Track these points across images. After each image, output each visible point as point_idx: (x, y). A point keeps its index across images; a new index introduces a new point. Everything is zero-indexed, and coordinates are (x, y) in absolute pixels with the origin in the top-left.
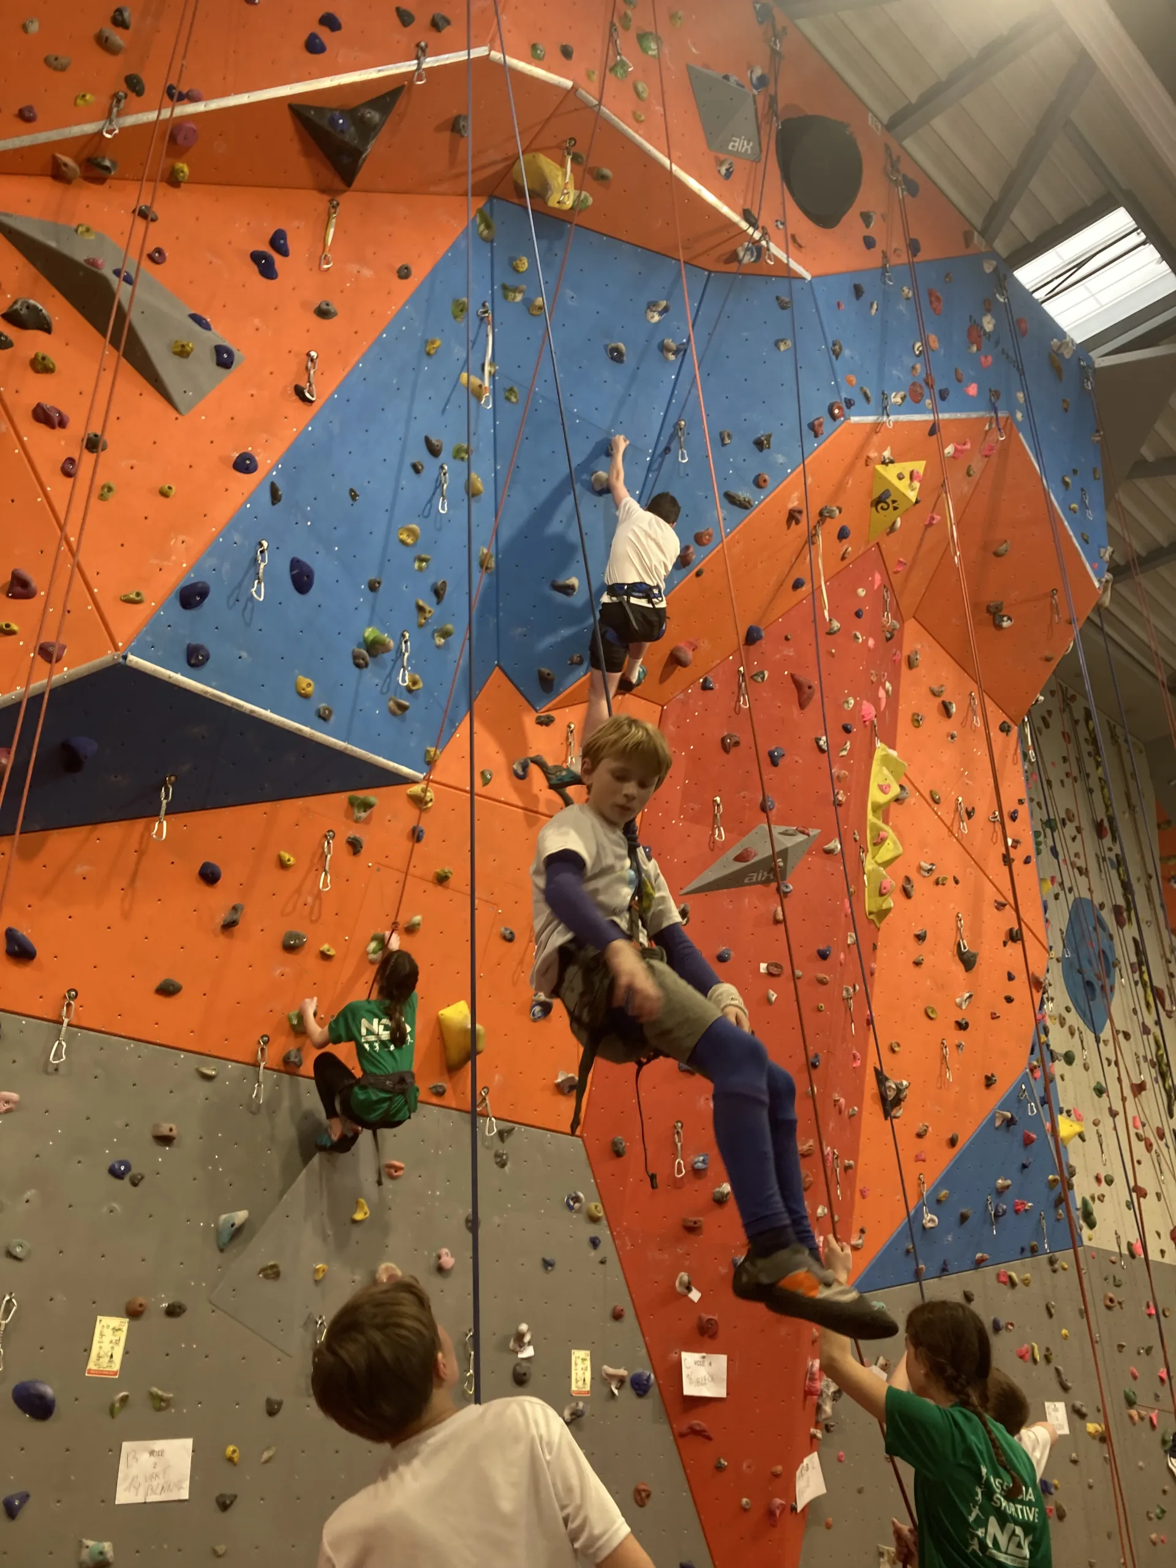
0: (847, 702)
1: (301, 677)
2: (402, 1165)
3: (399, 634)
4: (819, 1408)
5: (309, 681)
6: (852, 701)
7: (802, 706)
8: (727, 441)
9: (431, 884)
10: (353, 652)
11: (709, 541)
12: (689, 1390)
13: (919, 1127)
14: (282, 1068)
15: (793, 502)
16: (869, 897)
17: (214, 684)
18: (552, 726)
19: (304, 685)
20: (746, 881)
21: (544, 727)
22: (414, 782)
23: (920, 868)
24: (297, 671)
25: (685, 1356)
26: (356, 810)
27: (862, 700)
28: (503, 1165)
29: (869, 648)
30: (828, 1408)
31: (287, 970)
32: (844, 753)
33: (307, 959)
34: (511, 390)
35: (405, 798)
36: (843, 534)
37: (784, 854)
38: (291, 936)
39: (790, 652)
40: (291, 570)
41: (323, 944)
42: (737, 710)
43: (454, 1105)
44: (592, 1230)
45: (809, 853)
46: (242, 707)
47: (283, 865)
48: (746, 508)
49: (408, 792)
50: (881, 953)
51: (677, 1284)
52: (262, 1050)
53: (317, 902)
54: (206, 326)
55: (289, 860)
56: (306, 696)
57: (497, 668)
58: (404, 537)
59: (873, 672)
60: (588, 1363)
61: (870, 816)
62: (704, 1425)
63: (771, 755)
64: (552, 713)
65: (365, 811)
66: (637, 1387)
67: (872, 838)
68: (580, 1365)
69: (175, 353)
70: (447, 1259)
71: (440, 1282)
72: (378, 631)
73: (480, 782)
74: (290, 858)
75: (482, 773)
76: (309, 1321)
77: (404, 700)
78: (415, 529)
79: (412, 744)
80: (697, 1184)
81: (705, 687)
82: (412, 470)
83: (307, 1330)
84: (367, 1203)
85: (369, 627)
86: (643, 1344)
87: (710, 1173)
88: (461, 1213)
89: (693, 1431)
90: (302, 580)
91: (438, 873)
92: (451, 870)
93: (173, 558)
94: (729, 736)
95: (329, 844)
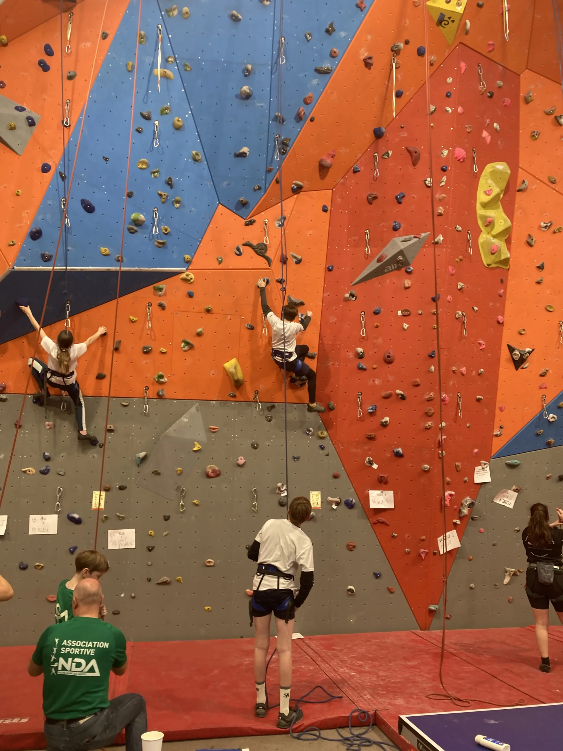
0: (442, 153)
1: (102, 248)
2: (217, 427)
3: (152, 211)
4: (460, 512)
5: (106, 248)
6: (445, 152)
7: (414, 164)
8: (309, 38)
9: (204, 314)
10: (127, 227)
11: (312, 101)
12: (372, 506)
13: (543, 370)
14: (157, 397)
15: (363, 55)
16: (485, 256)
17: (59, 265)
18: (254, 224)
19: (103, 251)
20: (386, 271)
21: (250, 226)
22: (181, 273)
23: (540, 227)
24: (99, 246)
25: (371, 492)
26: (157, 292)
27: (454, 148)
28: (270, 421)
29: (460, 114)
30: (465, 511)
31: (148, 361)
32: (443, 184)
33: (155, 355)
34: (185, 65)
35: (180, 280)
36: (421, 53)
37: (401, 252)
38: (145, 348)
39: (404, 134)
40: (82, 205)
41: (160, 348)
42: (375, 179)
43: (242, 400)
44: (321, 442)
45: (424, 247)
46: (76, 269)
47: (133, 322)
48: (329, 73)
49: (180, 278)
50: (511, 282)
51: (366, 462)
52: (146, 392)
53: (152, 332)
54: (23, 109)
55: (133, 319)
56: (107, 255)
57: (220, 206)
58: (140, 166)
59: (467, 126)
60: (320, 496)
61: (480, 211)
62: (384, 520)
63: (396, 198)
64: (253, 218)
65: (161, 291)
66: (347, 505)
67: (483, 223)
68: (315, 497)
69: (10, 130)
70: (241, 461)
71: (239, 469)
72: (139, 214)
73: (217, 263)
74: (134, 318)
75: (217, 259)
76: (178, 489)
77: (161, 240)
78: (145, 161)
79: (175, 257)
80: (372, 419)
81: (355, 172)
82: (137, 133)
83: (178, 491)
84: (198, 443)
85: (133, 214)
86: (352, 487)
87: (378, 413)
88: (249, 442)
89: (379, 522)
90: (89, 208)
91: (205, 309)
92: (210, 306)
93: (24, 221)
94: (370, 195)
95: (149, 309)
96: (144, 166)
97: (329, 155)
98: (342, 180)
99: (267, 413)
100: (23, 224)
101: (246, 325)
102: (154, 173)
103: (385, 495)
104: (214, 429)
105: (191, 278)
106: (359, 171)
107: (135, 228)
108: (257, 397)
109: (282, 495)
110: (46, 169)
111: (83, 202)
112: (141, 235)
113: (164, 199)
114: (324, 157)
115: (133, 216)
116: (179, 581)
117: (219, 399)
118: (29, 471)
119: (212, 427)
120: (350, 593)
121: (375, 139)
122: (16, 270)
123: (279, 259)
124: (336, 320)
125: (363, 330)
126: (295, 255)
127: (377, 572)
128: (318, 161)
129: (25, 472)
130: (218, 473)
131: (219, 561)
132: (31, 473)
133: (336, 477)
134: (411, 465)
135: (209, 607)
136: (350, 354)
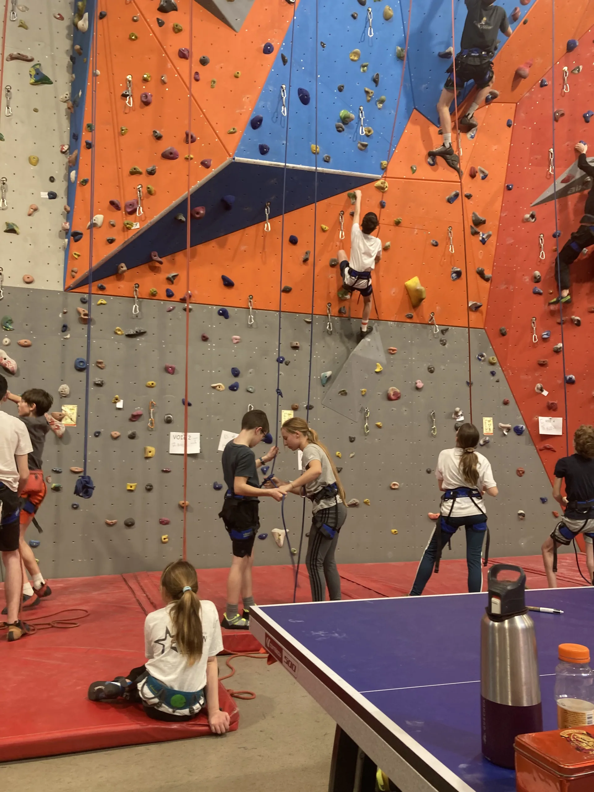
2: (396, 349)
3: (357, 109)
5: (317, 146)
9: (393, 227)
10: (336, 125)
11: (529, 1)
12: (542, 432)
14: (339, 315)
19: (314, 148)
25: (540, 418)
28: (444, 344)
31: (333, 275)
35: (374, 188)
38: (332, 261)
40: (299, 94)
42: (563, 94)
43: (418, 322)
44: (491, 368)
46: (287, 166)
47: (324, 231)
49: (375, 185)
51: (536, 388)
52: (329, 309)
53: (341, 244)
56: (317, 154)
57: (415, 111)
58: (352, 57)
60: (492, 422)
62: (551, 446)
63: (585, 116)
66: (517, 431)
68: (488, 423)
70: (420, 384)
71: (417, 393)
72: (347, 111)
73: (411, 172)
74: (327, 227)
75: (412, 168)
76: (362, 410)
77: (364, 141)
78: (357, 51)
79: (373, 162)
80: (545, 345)
81: (542, 85)
82: (352, 18)
83: (362, 413)
84: (381, 365)
85: (342, 110)
86: (520, 414)
87: (552, 339)
88: (426, 366)
89: (546, 448)
90: (304, 98)
91: (395, 221)
92: (401, 219)
93: (245, 107)
94: (557, 112)
95: (342, 217)
96: (356, 58)
97: (527, 63)
98: (528, 94)
99: (441, 336)
100: (244, 110)
101: (432, 241)
102: (364, 66)
103: (554, 421)
104: (393, 350)
105: (386, 187)
106: (546, 85)
107: (344, 127)
108: (434, 319)
109: (457, 420)
110: (268, 50)
111: (300, 91)
112: (347, 135)
113: (370, 97)
114: (522, 66)
115: (343, 113)
116: (366, 503)
117: (397, 320)
118: (219, 387)
119: (392, 348)
120: (521, 517)
121: (565, 51)
122: (236, 161)
123: (469, 172)
124: (513, 241)
125: (542, 253)
126: (483, 169)
127: (543, 497)
128: (516, 69)
129: (214, 388)
130: (399, 395)
131: (402, 484)
132: (221, 389)
133: (506, 403)
134: (581, 391)
135: (396, 530)
136: (526, 277)
